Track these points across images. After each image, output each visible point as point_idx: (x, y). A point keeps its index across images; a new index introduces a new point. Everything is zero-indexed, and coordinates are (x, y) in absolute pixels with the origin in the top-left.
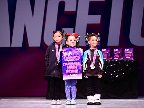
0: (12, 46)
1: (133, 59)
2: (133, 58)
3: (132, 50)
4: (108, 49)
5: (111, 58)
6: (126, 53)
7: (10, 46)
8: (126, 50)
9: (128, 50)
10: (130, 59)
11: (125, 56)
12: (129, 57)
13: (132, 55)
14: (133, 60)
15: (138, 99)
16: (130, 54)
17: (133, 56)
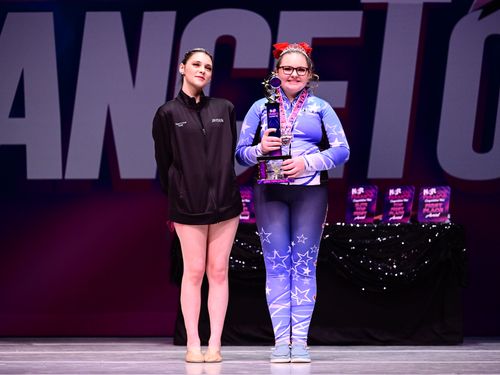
0: (67, 177)
1: (448, 221)
2: (449, 216)
3: (446, 191)
4: (370, 189)
5: (380, 217)
6: (426, 201)
7: (60, 177)
8: (426, 192)
9: (433, 191)
10: (441, 220)
11: (425, 210)
12: (438, 215)
13: (447, 207)
14: (448, 225)
15: (464, 347)
16: (441, 204)
17: (450, 212)
